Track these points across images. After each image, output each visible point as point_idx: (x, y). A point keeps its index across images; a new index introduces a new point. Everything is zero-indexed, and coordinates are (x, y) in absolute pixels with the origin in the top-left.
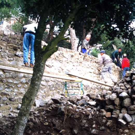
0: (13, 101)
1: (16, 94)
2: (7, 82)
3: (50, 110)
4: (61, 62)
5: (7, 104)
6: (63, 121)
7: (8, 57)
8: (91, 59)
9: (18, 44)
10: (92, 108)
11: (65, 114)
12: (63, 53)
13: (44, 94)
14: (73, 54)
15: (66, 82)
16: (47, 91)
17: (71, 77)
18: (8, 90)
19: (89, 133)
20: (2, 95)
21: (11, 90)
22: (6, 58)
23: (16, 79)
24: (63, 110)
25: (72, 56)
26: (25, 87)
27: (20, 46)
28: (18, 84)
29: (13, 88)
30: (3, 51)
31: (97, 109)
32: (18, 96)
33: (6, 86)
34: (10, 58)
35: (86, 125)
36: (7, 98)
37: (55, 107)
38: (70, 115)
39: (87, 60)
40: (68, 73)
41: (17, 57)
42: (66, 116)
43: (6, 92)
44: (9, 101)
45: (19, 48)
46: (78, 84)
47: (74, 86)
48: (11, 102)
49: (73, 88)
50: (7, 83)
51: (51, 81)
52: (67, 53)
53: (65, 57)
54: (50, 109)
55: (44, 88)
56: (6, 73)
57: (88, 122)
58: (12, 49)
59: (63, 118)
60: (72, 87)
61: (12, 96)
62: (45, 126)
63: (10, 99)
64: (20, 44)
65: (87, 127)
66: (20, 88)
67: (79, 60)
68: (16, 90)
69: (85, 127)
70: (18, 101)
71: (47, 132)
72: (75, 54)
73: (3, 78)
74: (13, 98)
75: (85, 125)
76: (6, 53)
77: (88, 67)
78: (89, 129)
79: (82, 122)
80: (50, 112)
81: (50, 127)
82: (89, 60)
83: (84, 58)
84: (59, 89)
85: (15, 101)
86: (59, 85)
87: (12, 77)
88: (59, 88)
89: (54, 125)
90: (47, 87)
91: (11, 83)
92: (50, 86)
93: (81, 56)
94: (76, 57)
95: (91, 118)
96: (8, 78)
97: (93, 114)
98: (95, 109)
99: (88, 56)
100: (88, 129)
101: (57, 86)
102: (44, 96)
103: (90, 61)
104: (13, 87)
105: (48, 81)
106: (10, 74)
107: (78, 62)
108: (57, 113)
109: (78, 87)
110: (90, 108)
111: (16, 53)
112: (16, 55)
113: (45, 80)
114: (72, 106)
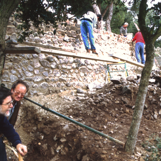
0: (69, 86)
1: (71, 80)
2: (62, 68)
3: (114, 91)
4: (100, 44)
5: (65, 90)
6: (131, 99)
7: (59, 42)
8: (123, 40)
9: (64, 29)
10: (153, 85)
11: (132, 92)
12: (101, 36)
13: (92, 78)
14: (109, 36)
15: (108, 65)
16: (94, 75)
17: (115, 59)
18: (64, 76)
19: (159, 106)
20: (60, 81)
21: (66, 76)
22: (57, 44)
23: (68, 64)
24: (129, 88)
25: (109, 38)
26: (76, 72)
27: (66, 31)
28: (70, 69)
29: (68, 74)
30: (54, 37)
31: (158, 85)
32: (72, 81)
33: (62, 72)
34: (60, 43)
35: (154, 100)
36: (64, 83)
37: (118, 87)
38: (136, 92)
39: (120, 41)
40: (113, 55)
41: (65, 43)
42: (133, 93)
43: (63, 78)
44: (66, 87)
45: (66, 33)
46: (116, 66)
47: (114, 69)
48: (68, 87)
49: (113, 71)
50: (62, 70)
51: (95, 65)
52: (104, 35)
53: (103, 39)
54: (113, 89)
55: (91, 72)
56: (60, 60)
57: (154, 97)
58: (60, 34)
59: (131, 96)
60: (112, 69)
61: (68, 81)
62: (117, 104)
63: (67, 85)
64: (66, 29)
65: (155, 101)
66: (73, 73)
67: (114, 41)
68: (70, 76)
69: (153, 101)
70: (73, 87)
71: (121, 109)
72: (111, 35)
73: (58, 64)
74: (69, 84)
75: (152, 99)
76: (56, 39)
77: (122, 48)
78: (158, 103)
79: (149, 98)
80: (114, 92)
81: (122, 104)
82: (122, 40)
83: (118, 39)
84: (102, 73)
85: (71, 87)
86: (102, 68)
87: (65, 63)
88: (102, 71)
89: (125, 103)
90: (93, 71)
91: (65, 69)
92: (95, 69)
93: (116, 37)
94: (111, 38)
95: (156, 94)
96: (62, 64)
97: (156, 90)
98: (156, 85)
99: (121, 37)
100: (156, 103)
101: (101, 70)
102: (92, 79)
103: (123, 42)
104: (67, 72)
105: (93, 65)
106: (63, 60)
107: (113, 44)
108: (123, 92)
109: (117, 69)
110: (150, 85)
111: (64, 38)
112: (64, 41)
113: (91, 64)
114: (134, 85)
